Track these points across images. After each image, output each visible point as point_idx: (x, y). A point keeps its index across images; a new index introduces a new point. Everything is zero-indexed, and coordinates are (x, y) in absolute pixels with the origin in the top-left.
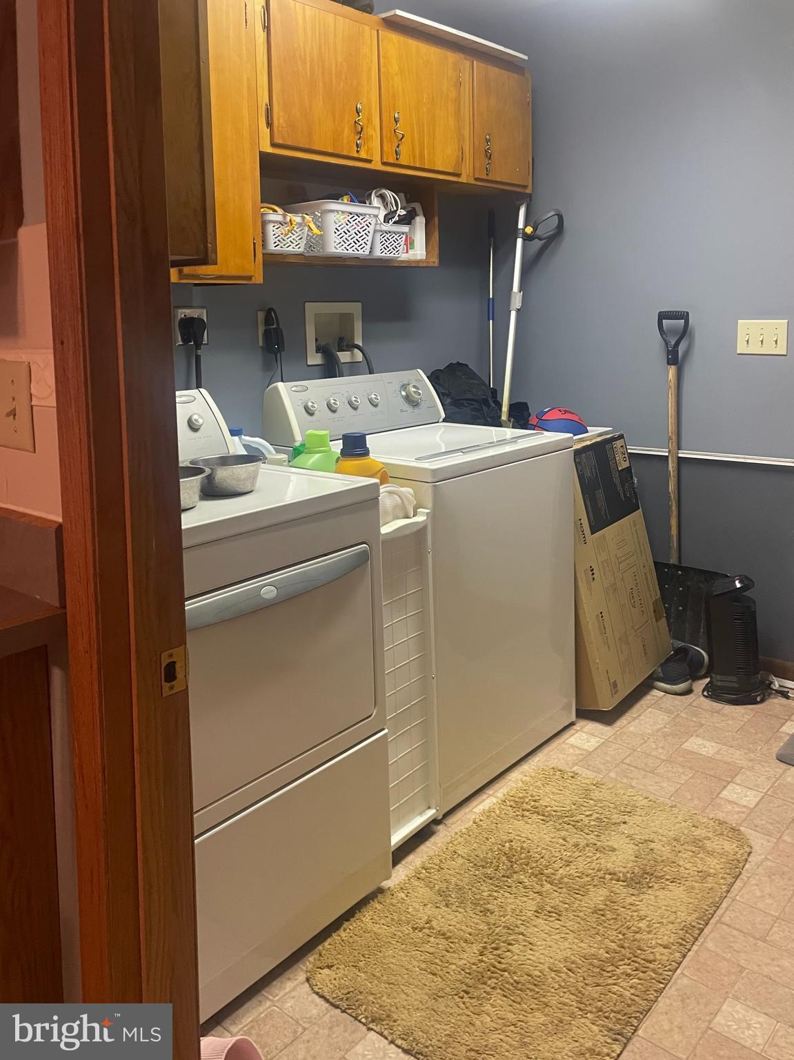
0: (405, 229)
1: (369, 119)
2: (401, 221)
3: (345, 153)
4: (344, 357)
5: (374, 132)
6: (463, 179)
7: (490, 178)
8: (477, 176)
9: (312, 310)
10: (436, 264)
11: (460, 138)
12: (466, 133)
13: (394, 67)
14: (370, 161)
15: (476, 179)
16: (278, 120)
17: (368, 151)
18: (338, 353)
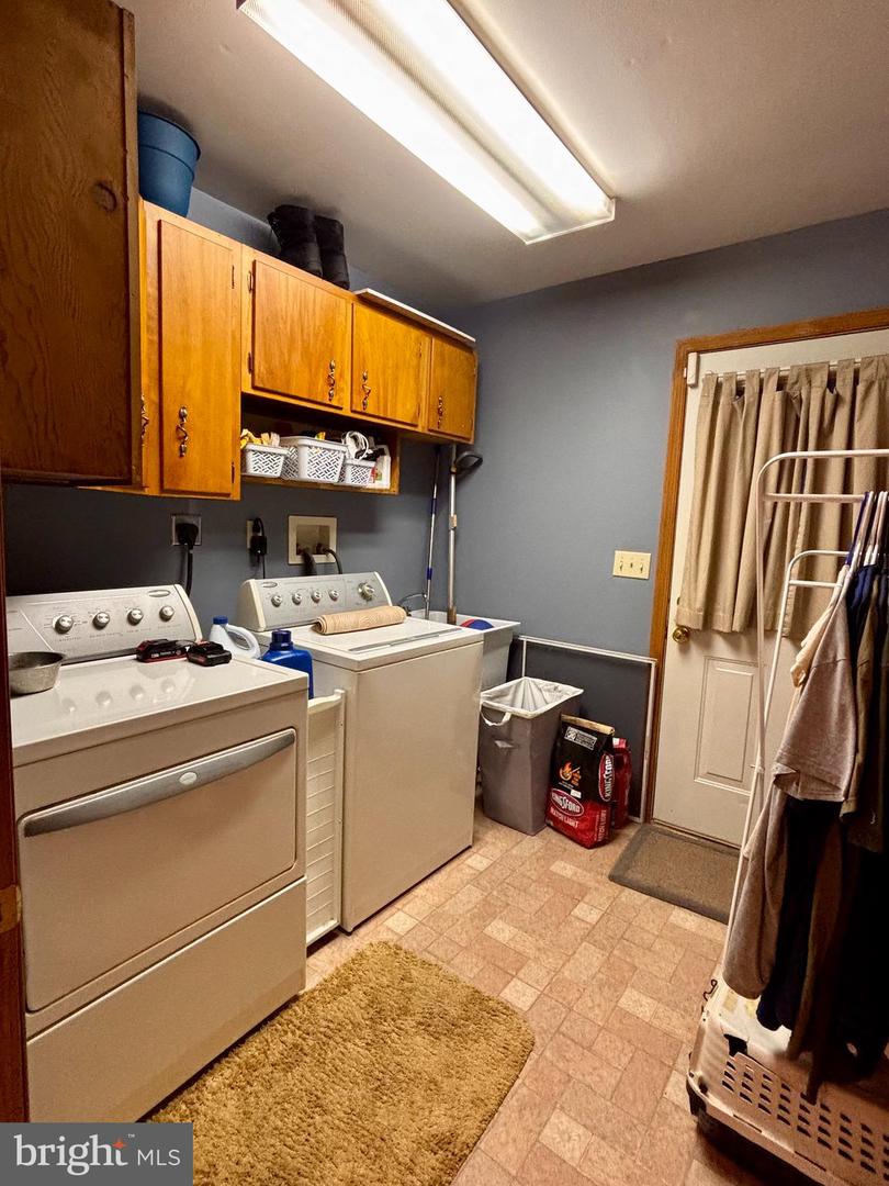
0: (372, 464)
1: (341, 375)
2: (369, 458)
3: (319, 400)
4: (318, 559)
5: (344, 385)
6: (419, 429)
7: (442, 430)
8: (430, 428)
9: (295, 522)
10: (396, 493)
11: (418, 396)
12: (423, 393)
13: (366, 336)
14: (341, 409)
15: (430, 430)
16: (259, 367)
17: (339, 400)
18: (314, 556)
